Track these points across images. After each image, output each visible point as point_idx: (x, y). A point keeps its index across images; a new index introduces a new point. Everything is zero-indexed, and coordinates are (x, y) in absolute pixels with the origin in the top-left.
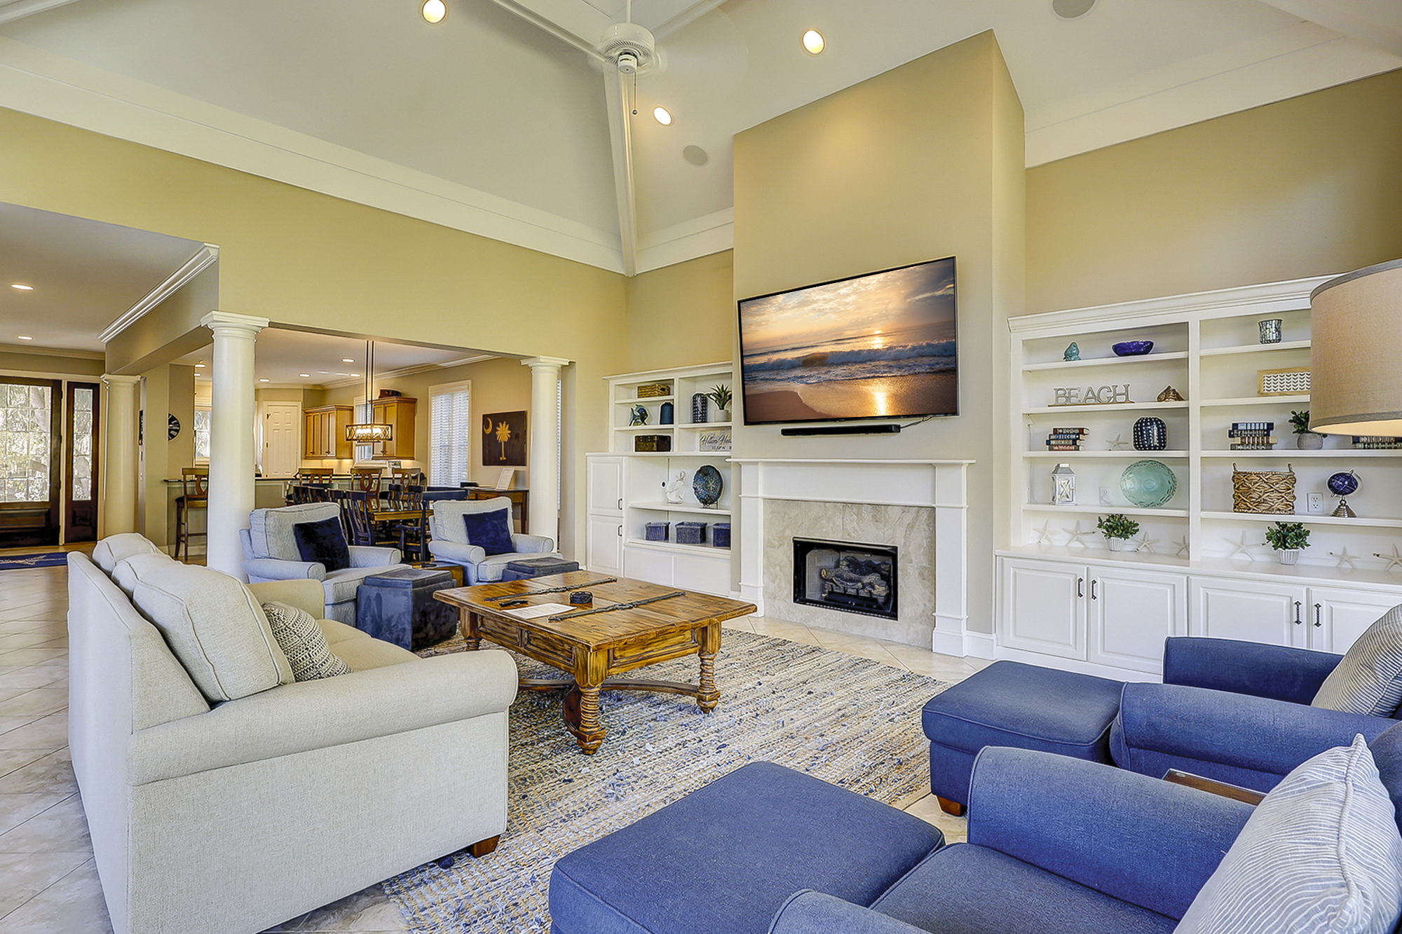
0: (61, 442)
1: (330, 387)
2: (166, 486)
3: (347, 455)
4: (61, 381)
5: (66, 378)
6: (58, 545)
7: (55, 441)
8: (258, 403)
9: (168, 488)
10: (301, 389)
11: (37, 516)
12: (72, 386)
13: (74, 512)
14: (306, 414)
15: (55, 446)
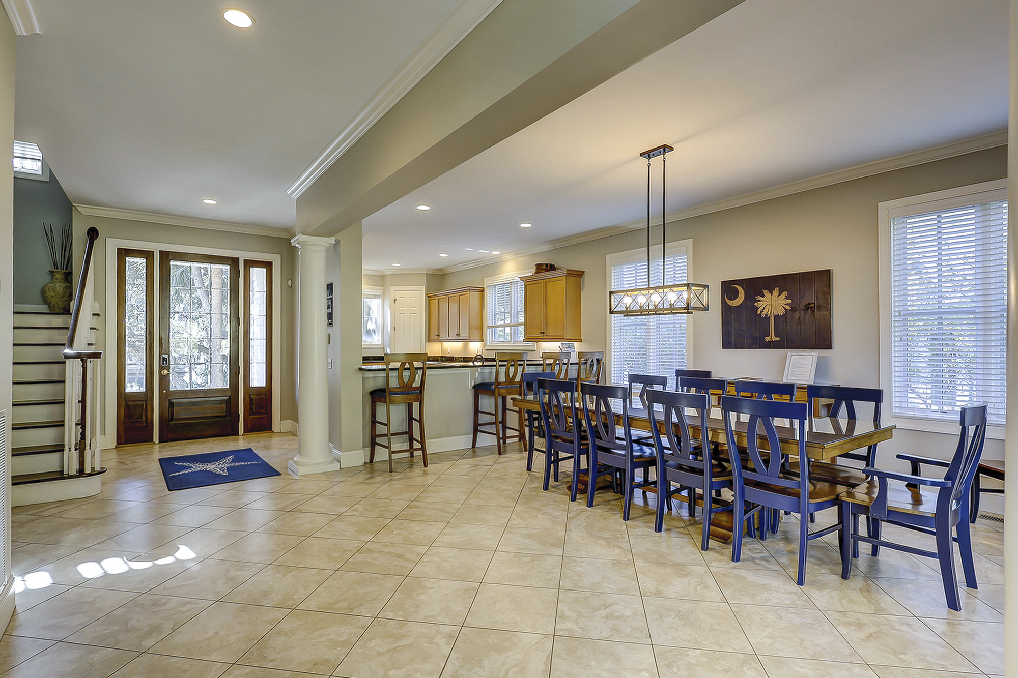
0: (239, 325)
1: (450, 271)
2: (360, 375)
3: (477, 337)
4: (238, 258)
5: (243, 256)
6: (238, 435)
7: (233, 323)
8: (384, 289)
9: (363, 378)
10: (424, 274)
11: (219, 404)
12: (250, 264)
13: (251, 399)
14: (429, 297)
15: (234, 330)
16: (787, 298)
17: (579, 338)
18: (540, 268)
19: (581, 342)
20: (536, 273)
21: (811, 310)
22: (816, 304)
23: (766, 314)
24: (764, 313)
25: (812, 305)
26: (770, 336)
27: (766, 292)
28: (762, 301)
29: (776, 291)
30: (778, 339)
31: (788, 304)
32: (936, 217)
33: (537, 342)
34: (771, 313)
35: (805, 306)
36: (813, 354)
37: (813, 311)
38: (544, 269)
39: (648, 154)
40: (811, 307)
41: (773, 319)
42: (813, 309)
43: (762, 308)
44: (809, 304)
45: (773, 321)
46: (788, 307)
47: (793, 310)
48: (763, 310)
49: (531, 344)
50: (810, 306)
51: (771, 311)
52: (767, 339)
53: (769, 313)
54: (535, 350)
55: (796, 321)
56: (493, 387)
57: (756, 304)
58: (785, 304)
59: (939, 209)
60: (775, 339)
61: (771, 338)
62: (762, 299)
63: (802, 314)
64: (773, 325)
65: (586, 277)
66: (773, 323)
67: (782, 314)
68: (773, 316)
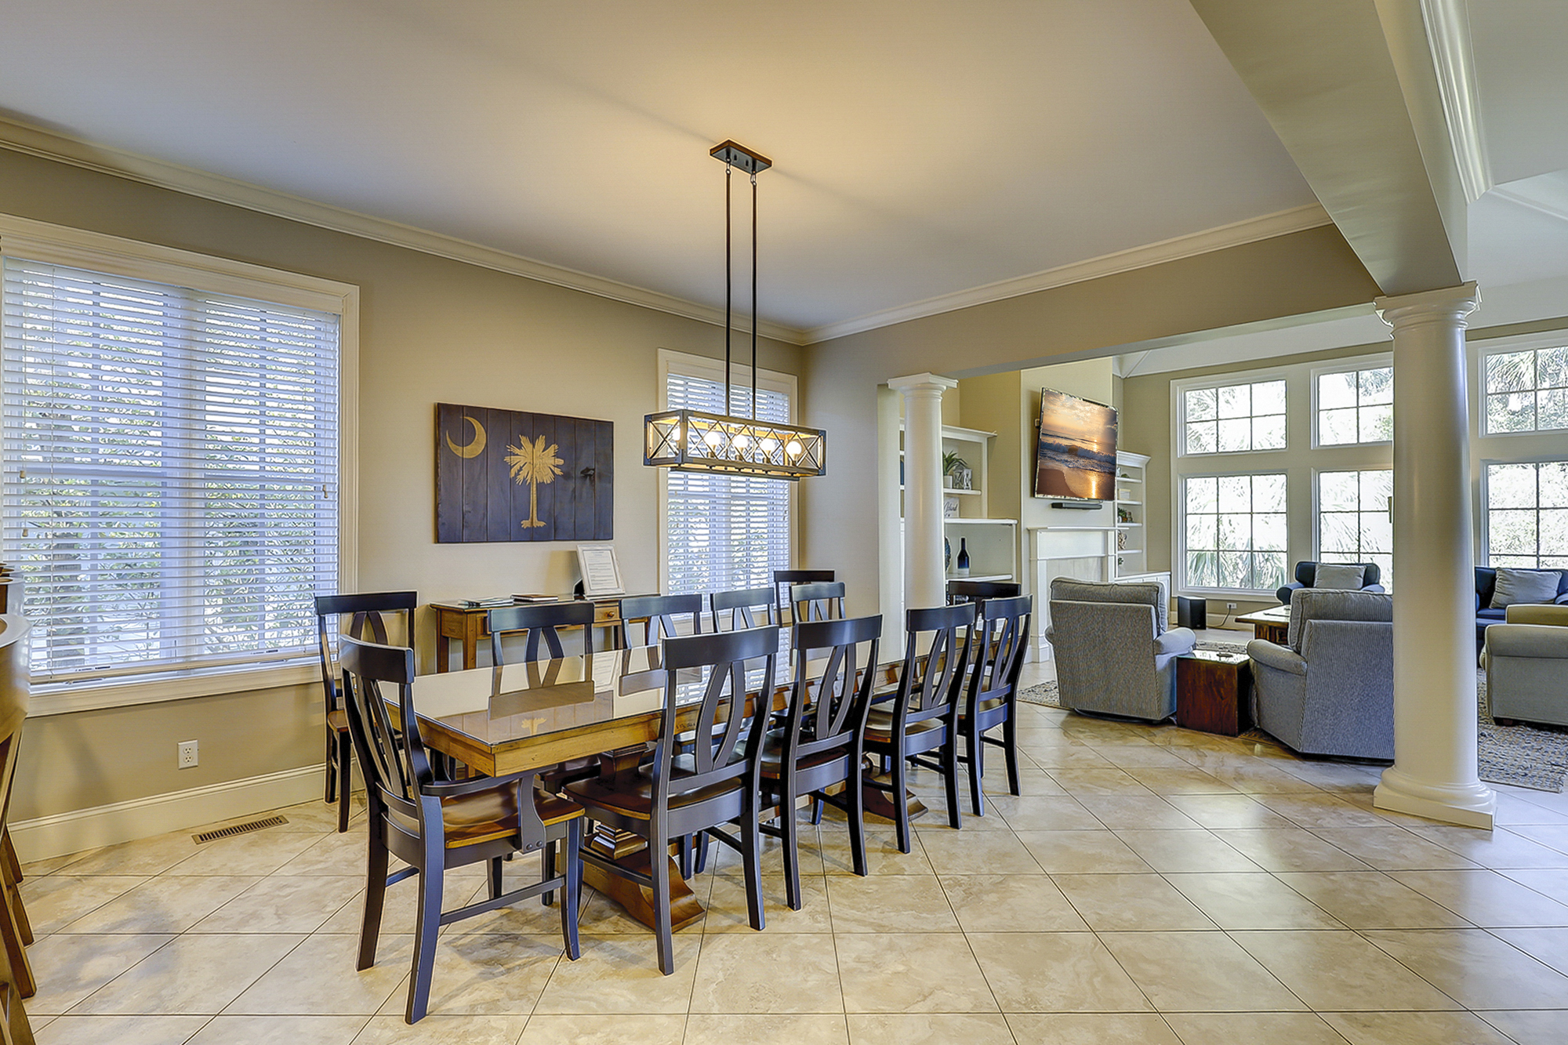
16: (556, 456)
21: (590, 479)
22: (596, 470)
23: (524, 479)
24: (521, 477)
25: (591, 472)
26: (530, 520)
27: (524, 440)
28: (517, 455)
29: (541, 442)
30: (542, 524)
31: (557, 466)
34: (532, 478)
35: (582, 472)
37: (593, 481)
40: (590, 475)
41: (535, 488)
42: (592, 477)
43: (517, 467)
44: (588, 470)
45: (535, 492)
46: (558, 471)
47: (567, 476)
48: (519, 471)
50: (589, 473)
51: (532, 475)
52: (526, 524)
53: (529, 477)
55: (570, 494)
57: (507, 459)
58: (554, 466)
60: (536, 524)
61: (532, 522)
62: (517, 451)
63: (578, 485)
64: (535, 499)
66: (535, 495)
67: (549, 482)
68: (535, 483)
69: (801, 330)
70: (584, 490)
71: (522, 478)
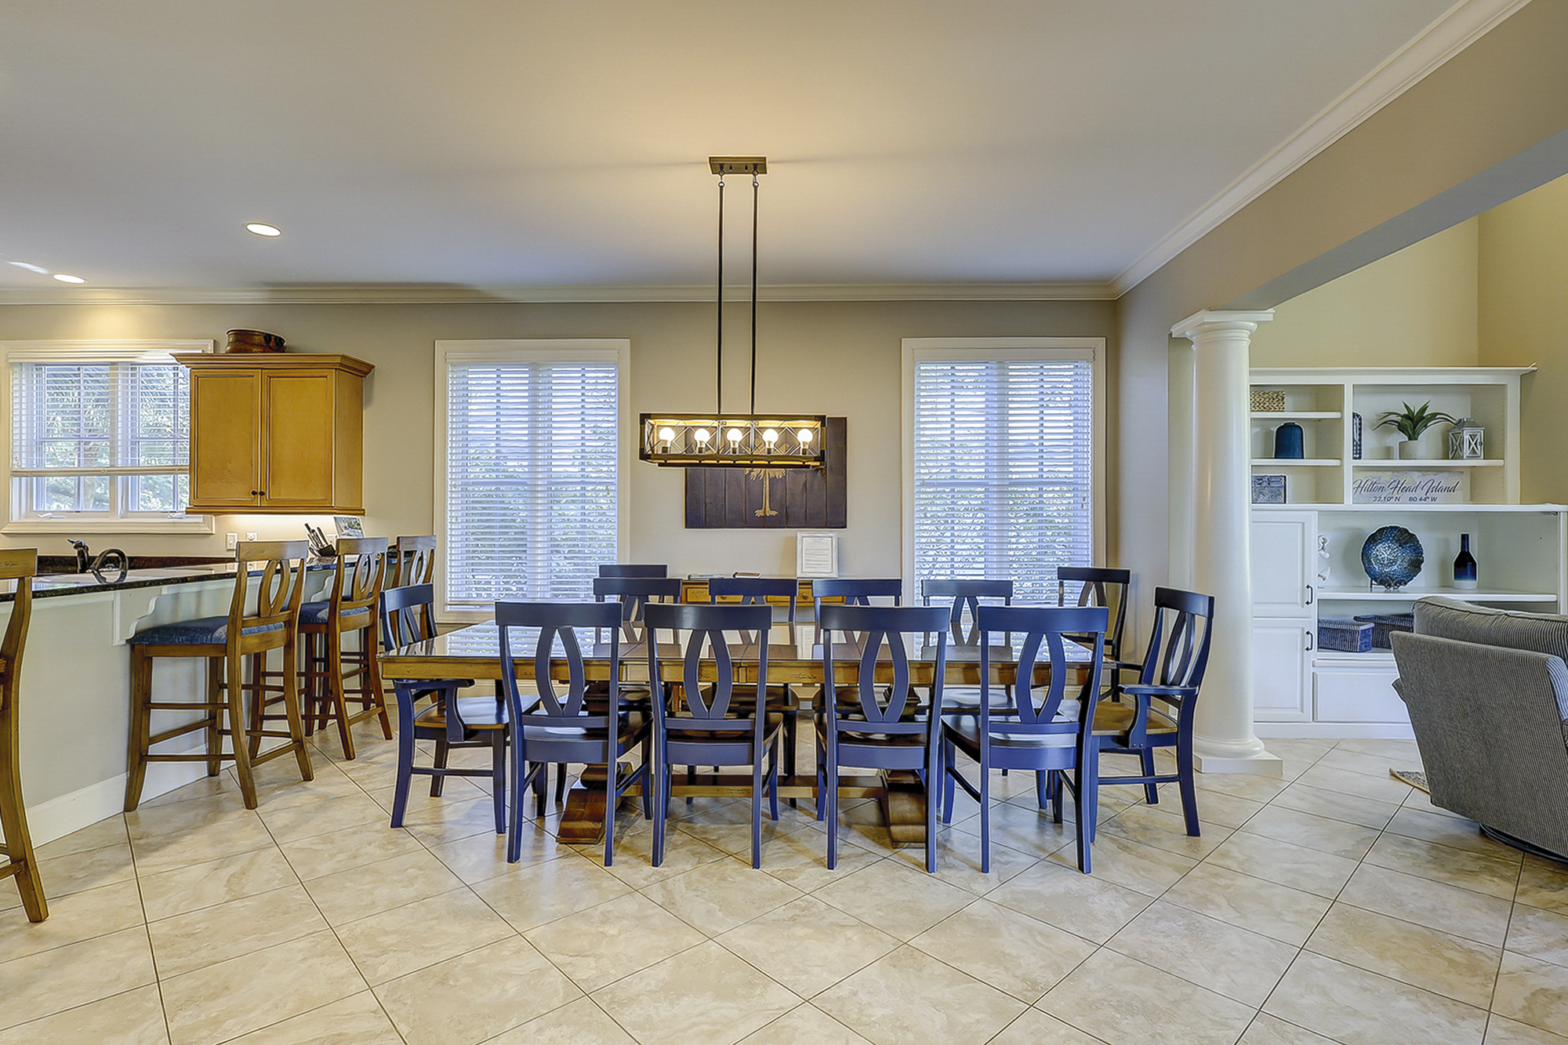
17: (358, 507)
18: (243, 340)
19: (364, 514)
20: (232, 351)
21: (821, 472)
22: (828, 464)
23: (758, 475)
26: (763, 510)
30: (774, 513)
32: (949, 368)
33: (216, 514)
36: (831, 535)
37: (824, 475)
38: (258, 345)
39: (720, 166)
40: (822, 469)
41: (768, 483)
42: (824, 471)
45: (768, 486)
49: (199, 518)
50: (821, 467)
52: (759, 513)
54: (212, 534)
55: (801, 487)
56: (221, 632)
59: (954, 360)
60: (769, 513)
61: (765, 512)
63: (808, 478)
64: (768, 492)
65: (376, 380)
66: (768, 489)
67: (780, 476)
68: (768, 478)
69: (1105, 282)
70: (816, 482)
71: (756, 475)
